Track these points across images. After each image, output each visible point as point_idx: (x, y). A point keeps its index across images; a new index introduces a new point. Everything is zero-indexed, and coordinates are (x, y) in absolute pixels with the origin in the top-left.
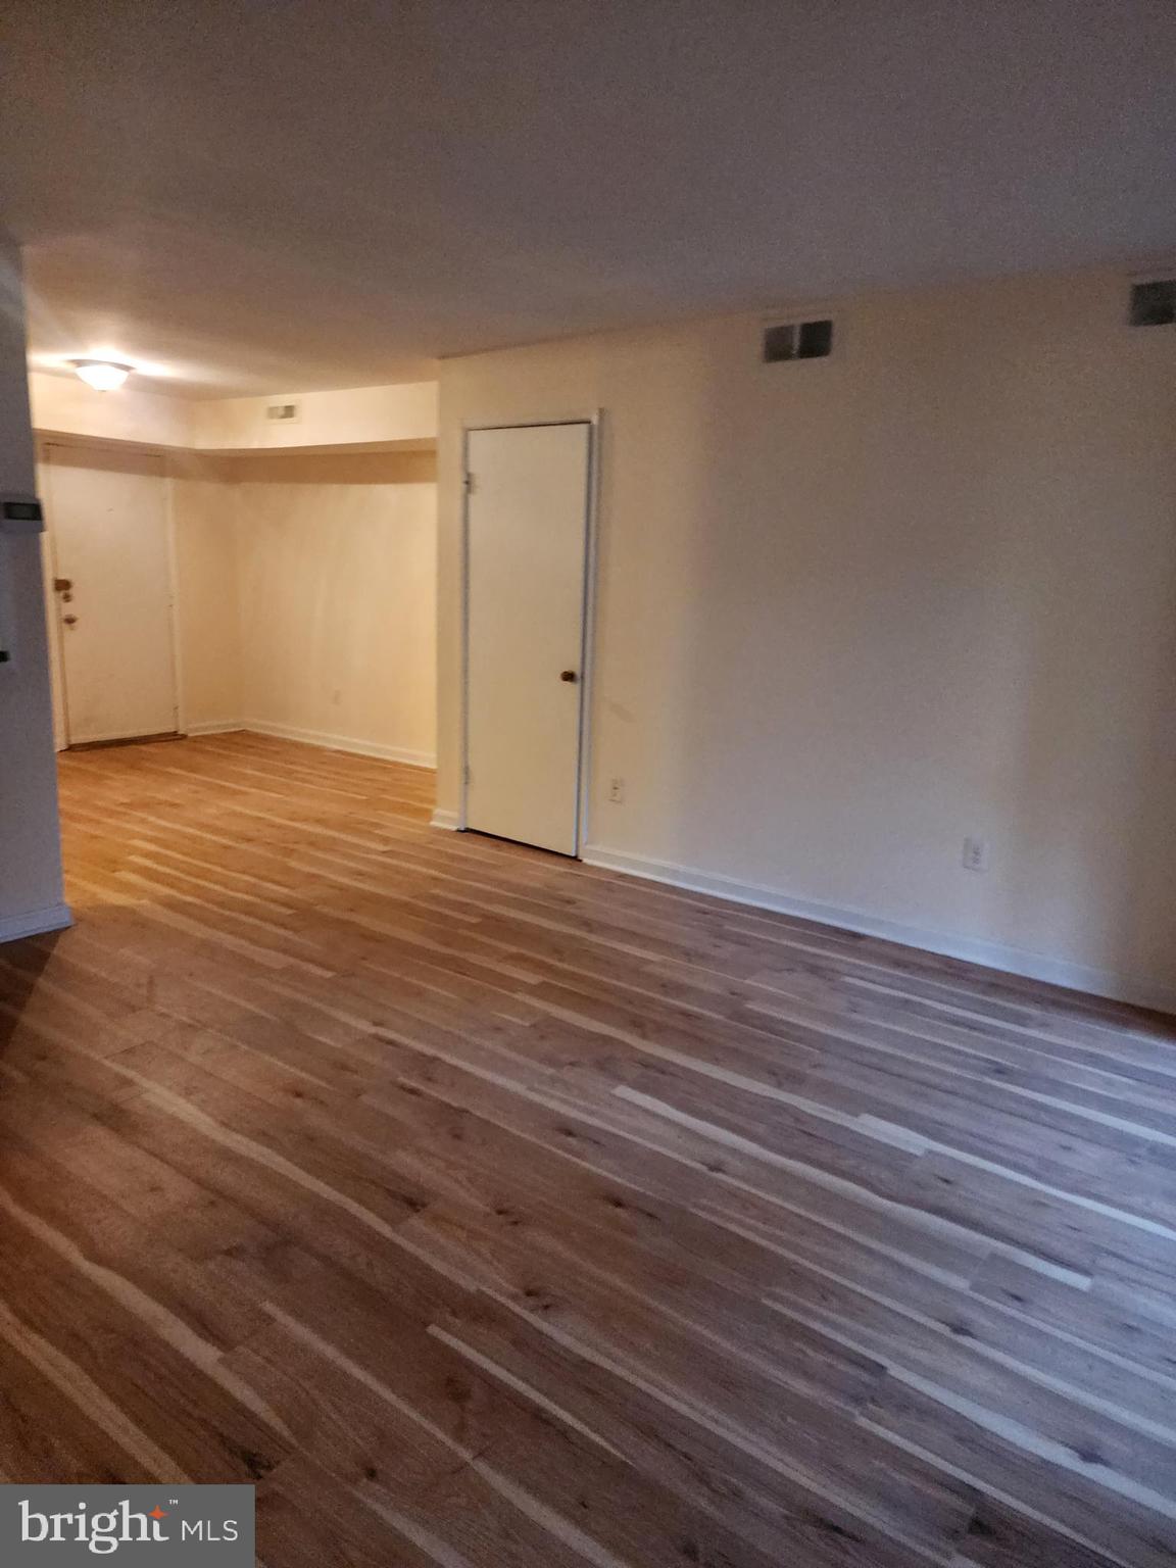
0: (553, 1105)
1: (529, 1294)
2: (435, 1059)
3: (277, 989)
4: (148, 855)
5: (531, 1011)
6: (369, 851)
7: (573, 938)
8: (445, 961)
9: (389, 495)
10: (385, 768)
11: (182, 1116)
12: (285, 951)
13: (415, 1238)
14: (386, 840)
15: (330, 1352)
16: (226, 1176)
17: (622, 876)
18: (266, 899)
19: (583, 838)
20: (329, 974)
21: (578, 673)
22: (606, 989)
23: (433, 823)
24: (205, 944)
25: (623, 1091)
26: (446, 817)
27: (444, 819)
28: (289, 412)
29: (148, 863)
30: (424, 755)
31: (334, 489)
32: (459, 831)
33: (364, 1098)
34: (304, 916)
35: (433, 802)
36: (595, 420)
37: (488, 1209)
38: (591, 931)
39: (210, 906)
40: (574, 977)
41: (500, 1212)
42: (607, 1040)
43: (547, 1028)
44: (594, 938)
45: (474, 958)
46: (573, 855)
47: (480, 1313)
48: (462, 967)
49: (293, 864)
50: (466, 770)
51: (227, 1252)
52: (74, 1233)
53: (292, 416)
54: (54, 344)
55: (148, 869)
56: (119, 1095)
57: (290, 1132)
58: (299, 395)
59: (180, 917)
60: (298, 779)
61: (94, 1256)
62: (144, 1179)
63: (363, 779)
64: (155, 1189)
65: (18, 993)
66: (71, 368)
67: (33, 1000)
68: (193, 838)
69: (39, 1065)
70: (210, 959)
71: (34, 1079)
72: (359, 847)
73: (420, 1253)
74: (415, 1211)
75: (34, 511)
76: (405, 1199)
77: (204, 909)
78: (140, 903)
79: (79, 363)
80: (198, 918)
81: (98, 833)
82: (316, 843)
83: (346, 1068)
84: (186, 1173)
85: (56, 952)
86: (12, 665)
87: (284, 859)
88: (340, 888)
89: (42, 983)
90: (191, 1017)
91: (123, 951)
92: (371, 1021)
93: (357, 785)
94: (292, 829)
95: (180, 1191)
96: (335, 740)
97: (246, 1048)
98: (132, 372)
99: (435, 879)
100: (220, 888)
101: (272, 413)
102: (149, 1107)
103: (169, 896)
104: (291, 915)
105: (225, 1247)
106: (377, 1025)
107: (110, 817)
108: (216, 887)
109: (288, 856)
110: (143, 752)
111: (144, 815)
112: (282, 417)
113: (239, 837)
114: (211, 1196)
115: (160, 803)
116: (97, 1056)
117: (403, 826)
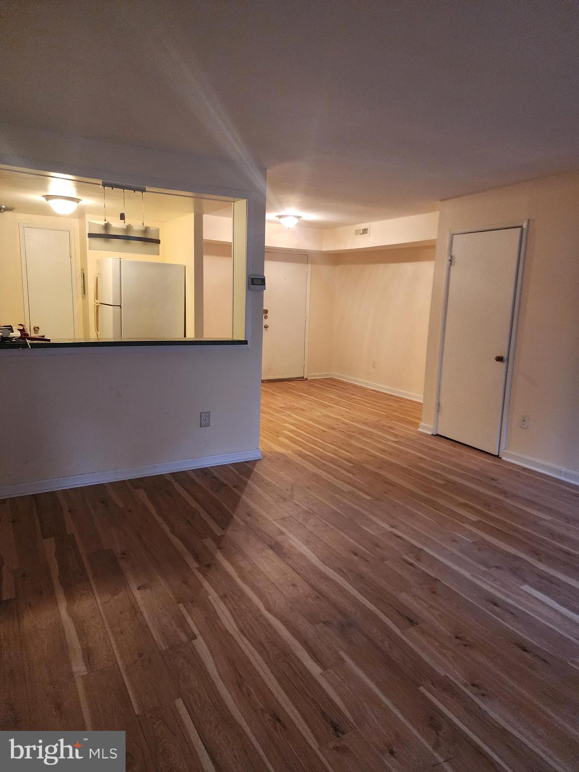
0: (485, 587)
1: (473, 685)
2: (421, 550)
3: (346, 501)
4: (291, 431)
5: (473, 535)
6: (388, 440)
7: (496, 499)
8: (427, 501)
9: (408, 268)
10: (395, 400)
11: (304, 553)
12: (349, 484)
13: (412, 639)
14: (396, 436)
15: (372, 685)
16: (324, 587)
17: (525, 469)
18: (341, 458)
19: (503, 446)
20: (368, 498)
21: (505, 358)
22: (516, 530)
23: (419, 430)
24: (315, 475)
25: (527, 588)
26: (426, 427)
27: (424, 427)
28: (365, 231)
29: (291, 435)
30: (417, 396)
31: (382, 266)
32: (433, 435)
33: (386, 562)
34: (358, 468)
35: (420, 419)
36: (525, 226)
37: (450, 634)
38: (506, 497)
39: (316, 457)
40: (497, 521)
41: (457, 638)
42: (516, 558)
43: (482, 545)
44: (508, 501)
45: (442, 502)
46: (497, 455)
47: (447, 687)
48: (434, 504)
49: (353, 442)
50: (439, 405)
51: (324, 623)
52: (261, 597)
53: (367, 233)
54: (274, 209)
55: (292, 438)
56: (279, 538)
57: (351, 571)
58: (370, 223)
59: (304, 461)
60: (355, 402)
61: (269, 610)
62: (289, 579)
63: (385, 404)
64: (294, 585)
65: (241, 485)
66: (277, 219)
67: (246, 489)
68: (310, 426)
69: (248, 518)
70: (317, 482)
71: (247, 525)
72: (383, 438)
73: (416, 649)
74: (414, 626)
75: (262, 282)
76: (407, 618)
77: (314, 458)
78: (288, 452)
79: (280, 217)
80: (312, 463)
81: (271, 419)
82: (363, 433)
83: (378, 546)
84: (307, 581)
85: (255, 470)
86: (249, 346)
87: (349, 440)
88: (374, 456)
89: (250, 482)
90: (309, 508)
91: (281, 473)
92: (390, 525)
93: (382, 407)
94: (352, 426)
95: (304, 589)
96: (372, 385)
97: (332, 527)
98: (301, 219)
99: (420, 458)
100: (321, 450)
101: (357, 232)
102: (291, 546)
103: (299, 450)
104: (352, 466)
105: (323, 620)
106: (392, 527)
107: (277, 412)
108: (319, 449)
109: (351, 438)
110: (290, 385)
111: (289, 413)
112: (361, 234)
113: (329, 427)
114: (317, 594)
115: (297, 408)
116: (270, 519)
117: (404, 430)
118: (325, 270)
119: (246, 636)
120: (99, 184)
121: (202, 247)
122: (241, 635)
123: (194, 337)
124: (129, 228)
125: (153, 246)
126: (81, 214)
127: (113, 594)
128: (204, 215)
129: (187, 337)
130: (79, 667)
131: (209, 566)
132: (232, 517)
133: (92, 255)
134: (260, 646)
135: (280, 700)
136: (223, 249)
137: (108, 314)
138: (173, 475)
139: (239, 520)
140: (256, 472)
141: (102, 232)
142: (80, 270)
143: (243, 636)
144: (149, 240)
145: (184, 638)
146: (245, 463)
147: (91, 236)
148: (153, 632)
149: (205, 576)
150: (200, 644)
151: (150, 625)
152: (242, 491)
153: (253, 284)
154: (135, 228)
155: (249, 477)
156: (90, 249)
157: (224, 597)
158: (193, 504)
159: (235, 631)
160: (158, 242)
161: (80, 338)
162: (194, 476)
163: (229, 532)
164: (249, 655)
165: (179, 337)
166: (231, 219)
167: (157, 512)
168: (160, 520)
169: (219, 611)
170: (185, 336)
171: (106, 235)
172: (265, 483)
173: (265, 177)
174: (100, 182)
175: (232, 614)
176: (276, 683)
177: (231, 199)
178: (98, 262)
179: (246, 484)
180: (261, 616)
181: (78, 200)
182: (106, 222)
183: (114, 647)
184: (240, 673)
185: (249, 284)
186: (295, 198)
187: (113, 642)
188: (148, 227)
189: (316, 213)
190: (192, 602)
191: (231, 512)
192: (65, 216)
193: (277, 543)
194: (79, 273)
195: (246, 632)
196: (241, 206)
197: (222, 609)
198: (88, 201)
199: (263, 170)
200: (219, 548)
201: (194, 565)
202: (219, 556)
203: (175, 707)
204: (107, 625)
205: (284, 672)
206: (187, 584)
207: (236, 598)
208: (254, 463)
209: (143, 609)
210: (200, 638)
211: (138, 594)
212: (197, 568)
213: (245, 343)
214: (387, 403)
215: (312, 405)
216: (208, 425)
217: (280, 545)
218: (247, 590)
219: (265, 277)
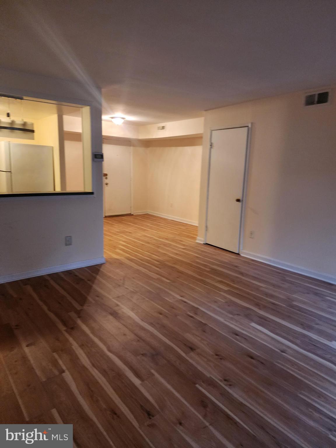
0: (232, 326)
1: (225, 380)
2: (198, 308)
3: (155, 284)
4: (123, 246)
5: (225, 298)
6: (179, 248)
7: (237, 277)
8: (201, 281)
9: (188, 150)
11: (131, 316)
12: (157, 274)
13: (192, 358)
14: (184, 245)
15: (169, 387)
16: (142, 334)
17: (253, 260)
18: (152, 259)
19: (241, 248)
20: (168, 281)
21: (241, 200)
22: (248, 293)
23: (197, 241)
24: (138, 270)
25: (253, 324)
27: (200, 240)
28: (163, 128)
29: (123, 248)
30: (195, 223)
31: (173, 148)
32: (204, 244)
33: (178, 317)
34: (162, 264)
35: (197, 235)
36: (250, 126)
37: (213, 354)
39: (138, 260)
41: (216, 355)
42: (248, 309)
43: (230, 303)
44: (244, 278)
45: (208, 281)
46: (238, 253)
48: (204, 283)
49: (160, 250)
50: (207, 227)
51: (142, 354)
52: (105, 343)
54: (107, 113)
56: (116, 308)
57: (158, 324)
58: (166, 123)
59: (131, 263)
60: (161, 227)
61: (110, 351)
62: (122, 332)
63: (178, 228)
64: (124, 335)
65: (92, 279)
66: (111, 119)
67: (96, 281)
68: (135, 242)
69: (97, 298)
70: (138, 274)
71: (96, 302)
72: (176, 246)
73: (194, 363)
74: (192, 351)
75: (101, 156)
76: (190, 347)
78: (122, 258)
79: (112, 118)
80: (136, 263)
81: (111, 239)
82: (165, 245)
83: (173, 308)
84: (132, 332)
85: (101, 269)
86: (95, 195)
87: (157, 249)
88: (172, 257)
89: (98, 277)
90: (134, 290)
91: (117, 270)
92: (180, 295)
93: (176, 230)
94: (159, 241)
95: (131, 336)
96: (170, 217)
97: (147, 299)
98: (125, 119)
99: (197, 257)
100: (141, 256)
101: (159, 128)
102: (123, 313)
103: (128, 257)
104: (159, 264)
105: (142, 353)
106: (181, 297)
107: (114, 235)
108: (140, 255)
109: (158, 248)
110: (123, 218)
111: (122, 235)
112: (161, 129)
113: (146, 242)
114: (138, 339)
115: (127, 232)
116: (111, 298)
117: (188, 242)
118: (141, 150)
119: (96, 368)
121: (63, 136)
122: (92, 367)
123: (60, 190)
124: (13, 122)
125: (29, 134)
127: (10, 351)
128: (64, 116)
129: (56, 190)
131: (72, 328)
132: (87, 298)
134: (104, 373)
135: (116, 402)
136: (76, 137)
138: (49, 275)
139: (91, 300)
140: (102, 271)
144: (27, 130)
145: (56, 372)
146: (96, 266)
148: (37, 371)
149: (70, 334)
150: (68, 376)
151: (35, 367)
152: (93, 283)
153: (96, 158)
154: (17, 122)
155: (97, 274)
157: (82, 346)
158: (63, 292)
159: (89, 365)
160: (33, 131)
162: (63, 276)
163: (85, 307)
165: (51, 190)
166: (81, 119)
167: (39, 298)
168: (41, 303)
169: (79, 356)
170: (54, 190)
172: (107, 277)
173: (101, 93)
175: (87, 355)
176: (114, 392)
179: (95, 278)
180: (105, 355)
184: (93, 389)
185: (93, 158)
186: (121, 107)
188: (26, 122)
189: (134, 116)
190: (62, 351)
191: (86, 296)
193: (115, 311)
195: (95, 365)
196: (86, 110)
197: (80, 353)
199: (99, 88)
200: (79, 317)
201: (63, 328)
202: (79, 322)
203: (51, 414)
204: (6, 369)
205: (118, 386)
206: (59, 340)
207: (89, 345)
208: (100, 265)
210: (67, 371)
211: (26, 349)
212: (65, 330)
213: (92, 193)
214: (180, 227)
215: (136, 229)
216: (70, 244)
217: (117, 313)
218: (96, 340)
219: (103, 153)
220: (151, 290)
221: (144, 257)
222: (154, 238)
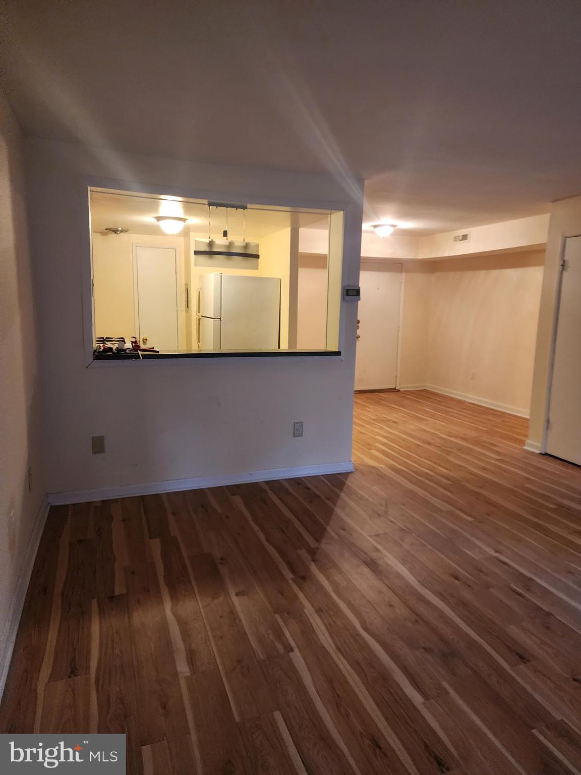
2: (531, 579)
3: (444, 520)
4: (384, 444)
6: (490, 458)
8: (536, 525)
9: (512, 274)
11: (401, 573)
12: (447, 502)
13: (521, 676)
14: (498, 453)
15: (478, 722)
16: (422, 610)
18: (436, 473)
20: (470, 519)
23: (525, 448)
24: (411, 491)
27: (532, 446)
28: (465, 237)
29: (384, 448)
30: (524, 412)
31: (482, 273)
32: (541, 454)
33: (492, 590)
34: (456, 486)
35: (526, 436)
37: (566, 675)
39: (411, 473)
41: (574, 680)
45: (553, 528)
47: (563, 732)
48: (544, 530)
49: (450, 458)
50: (548, 421)
51: (425, 649)
52: (358, 614)
53: (466, 239)
54: (370, 219)
55: (384, 451)
56: (374, 555)
57: (452, 596)
58: (470, 229)
59: (398, 476)
60: (453, 416)
61: (365, 629)
62: (386, 599)
63: (486, 419)
64: (391, 606)
65: (334, 498)
66: (372, 229)
67: (339, 502)
68: (404, 440)
69: (342, 532)
70: (412, 499)
71: (341, 538)
72: (484, 455)
73: (528, 688)
74: (525, 663)
75: (357, 292)
76: (517, 654)
77: (409, 474)
78: (381, 466)
79: (375, 226)
80: (406, 478)
81: (363, 431)
82: (461, 449)
83: (482, 572)
84: (405, 603)
85: (347, 482)
86: (342, 357)
87: (446, 456)
88: (475, 475)
89: (342, 495)
90: (405, 526)
91: (374, 487)
92: (494, 550)
93: (481, 422)
94: (450, 441)
95: (401, 610)
96: (471, 398)
97: (430, 547)
98: (396, 227)
99: (528, 479)
100: (416, 465)
101: (456, 239)
102: (387, 564)
103: (392, 465)
104: (451, 484)
105: (423, 646)
106: (496, 551)
107: (367, 424)
108: (414, 464)
109: (448, 454)
110: (381, 396)
111: (381, 426)
112: (461, 240)
113: (424, 442)
114: (416, 617)
115: (389, 420)
116: (365, 534)
117: (507, 447)
118: (420, 278)
119: (343, 655)
120: (205, 204)
121: (298, 260)
122: (337, 651)
123: (287, 348)
124: (231, 244)
125: (252, 261)
126: (186, 233)
127: (213, 599)
128: (300, 229)
129: (281, 348)
130: (183, 668)
131: (304, 578)
132: (325, 529)
133: (195, 271)
134: (357, 666)
135: (380, 725)
136: (319, 261)
137: (209, 326)
138: (267, 483)
139: (333, 533)
140: (348, 485)
141: (207, 249)
142: (184, 285)
143: (339, 654)
144: (249, 255)
145: (280, 648)
146: (338, 475)
147: (196, 253)
148: (251, 640)
149: (300, 588)
150: (297, 657)
151: (248, 632)
152: (335, 504)
153: (348, 294)
154: (236, 244)
155: (341, 490)
156: (195, 265)
157: (319, 611)
158: (288, 514)
159: (332, 648)
160: (257, 257)
161: (183, 350)
162: (287, 485)
163: (323, 545)
164: (347, 675)
165: (273, 348)
166: (327, 231)
167: (252, 519)
168: (256, 528)
169: (315, 628)
170: (279, 348)
171: (210, 252)
172: (358, 497)
173: (362, 189)
174: (206, 202)
175: (328, 631)
176: (375, 706)
177: (328, 211)
178: (201, 277)
179: (338, 496)
180: (358, 635)
181: (184, 220)
182: (210, 240)
183: (215, 651)
184: (339, 692)
185: (344, 294)
186: (391, 207)
187: (214, 647)
188: (248, 243)
189: (412, 221)
190: (288, 613)
191: (324, 525)
192: (173, 235)
193: (372, 560)
194: (184, 288)
195: (343, 650)
196: (337, 218)
197: (317, 623)
198: (194, 220)
199: (360, 181)
200: (314, 560)
201: (289, 575)
202: (314, 568)
203: (274, 719)
204: (208, 628)
205: (383, 697)
206: (283, 595)
207: (332, 613)
208: (347, 475)
209: (241, 615)
210: (296, 650)
211: (236, 600)
212: (292, 579)
213: (338, 353)
214: (488, 418)
215: (405, 417)
216: (301, 435)
217: (375, 563)
218: (342, 605)
219: (359, 288)
220: (436, 530)
221: (421, 468)
222: (438, 435)
